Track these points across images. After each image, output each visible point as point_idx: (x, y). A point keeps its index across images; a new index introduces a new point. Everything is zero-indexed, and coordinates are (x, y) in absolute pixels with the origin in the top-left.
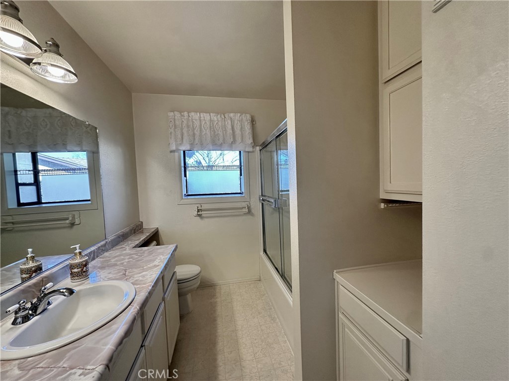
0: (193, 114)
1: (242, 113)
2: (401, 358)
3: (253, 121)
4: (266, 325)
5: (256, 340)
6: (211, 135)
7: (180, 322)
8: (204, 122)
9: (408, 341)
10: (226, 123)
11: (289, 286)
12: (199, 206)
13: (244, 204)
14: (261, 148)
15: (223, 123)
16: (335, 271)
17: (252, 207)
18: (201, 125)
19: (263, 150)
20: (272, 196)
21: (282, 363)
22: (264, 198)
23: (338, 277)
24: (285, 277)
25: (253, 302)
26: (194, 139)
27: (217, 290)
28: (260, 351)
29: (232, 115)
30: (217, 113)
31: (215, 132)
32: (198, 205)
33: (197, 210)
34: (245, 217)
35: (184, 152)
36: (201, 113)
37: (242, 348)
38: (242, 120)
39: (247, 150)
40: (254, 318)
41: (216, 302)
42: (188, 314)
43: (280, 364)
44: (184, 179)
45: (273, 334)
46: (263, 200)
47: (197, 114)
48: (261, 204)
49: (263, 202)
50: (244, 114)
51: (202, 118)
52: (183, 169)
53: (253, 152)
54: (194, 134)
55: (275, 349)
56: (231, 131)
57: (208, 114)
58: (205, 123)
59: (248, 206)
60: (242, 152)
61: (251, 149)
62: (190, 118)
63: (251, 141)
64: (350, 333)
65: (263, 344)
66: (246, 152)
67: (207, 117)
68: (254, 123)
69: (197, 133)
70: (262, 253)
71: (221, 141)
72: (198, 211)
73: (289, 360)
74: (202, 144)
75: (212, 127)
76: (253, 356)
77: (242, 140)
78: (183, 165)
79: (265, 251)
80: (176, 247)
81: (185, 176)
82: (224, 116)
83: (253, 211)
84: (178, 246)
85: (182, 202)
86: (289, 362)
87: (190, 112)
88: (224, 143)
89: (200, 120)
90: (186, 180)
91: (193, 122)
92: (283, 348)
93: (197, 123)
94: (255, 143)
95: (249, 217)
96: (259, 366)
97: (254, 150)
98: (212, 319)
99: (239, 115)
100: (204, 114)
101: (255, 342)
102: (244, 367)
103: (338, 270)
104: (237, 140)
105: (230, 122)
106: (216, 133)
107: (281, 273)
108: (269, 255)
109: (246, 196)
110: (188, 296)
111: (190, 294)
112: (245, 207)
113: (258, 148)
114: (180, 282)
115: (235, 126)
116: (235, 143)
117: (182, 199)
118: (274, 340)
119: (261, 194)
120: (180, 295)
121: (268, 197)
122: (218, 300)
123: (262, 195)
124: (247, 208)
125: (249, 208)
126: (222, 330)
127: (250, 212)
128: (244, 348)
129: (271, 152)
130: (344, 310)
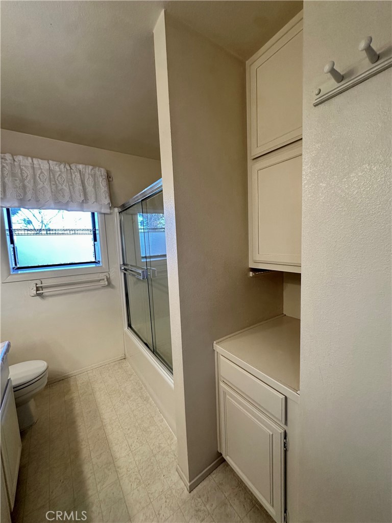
0: (21, 158)
1: (94, 166)
2: (280, 414)
3: (109, 177)
4: (139, 409)
5: (129, 429)
6: (51, 189)
7: (22, 441)
8: (39, 172)
9: (286, 398)
10: (74, 176)
11: (169, 368)
12: (38, 282)
13: (102, 276)
14: (120, 210)
15: (69, 175)
16: (215, 342)
17: (112, 278)
18: (34, 175)
19: (123, 213)
20: (135, 265)
21: (161, 445)
22: (126, 267)
23: (218, 348)
24: (157, 353)
25: (120, 386)
26: (25, 193)
27: (72, 383)
28: (135, 441)
29: (80, 166)
30: (60, 161)
31: (57, 187)
32: (36, 282)
33: (35, 288)
34: (102, 291)
35: (8, 210)
36: (34, 159)
37: (114, 444)
38: (95, 175)
39: (103, 211)
40: (124, 404)
41: (72, 399)
42: (31, 426)
43: (159, 447)
44: (10, 246)
45: (148, 416)
46: (125, 270)
47: (27, 159)
48: (123, 274)
49: (125, 272)
50: (97, 168)
51: (36, 166)
52: (8, 232)
53: (110, 214)
54: (24, 187)
55: (151, 432)
56: (81, 188)
57: (46, 162)
58: (42, 172)
59: (107, 277)
60: (96, 214)
61: (108, 211)
62: (15, 163)
63: (107, 201)
64: (231, 399)
65: (138, 431)
66: (101, 213)
67: (44, 165)
68: (111, 179)
69: (30, 185)
70: (127, 328)
71: (67, 198)
72: (38, 289)
73: (168, 438)
74: (37, 201)
75: (53, 179)
76: (128, 449)
77: (96, 198)
78: (7, 227)
79: (130, 326)
80: (9, 345)
81: (12, 242)
82: (70, 167)
83: (113, 283)
84: (12, 344)
85: (10, 279)
86: (169, 441)
87: (16, 155)
88: (72, 201)
89: (33, 168)
90: (14, 248)
91: (21, 170)
92: (161, 428)
93: (28, 172)
94: (113, 204)
95: (109, 290)
96: (136, 459)
97: (112, 211)
98: (69, 422)
99: (91, 167)
100: (40, 160)
101: (129, 432)
102: (118, 468)
103: (218, 341)
104: (89, 198)
105: (79, 175)
106: (60, 188)
107: (152, 349)
108: (135, 330)
109: (103, 266)
110: (30, 402)
111: (33, 400)
112: (104, 279)
113: (116, 210)
114: (17, 389)
115: (86, 180)
116: (87, 202)
117: (10, 275)
118: (150, 422)
119: (122, 263)
120: (18, 405)
121: (131, 266)
122: (75, 395)
123: (124, 264)
124: (106, 280)
125: (108, 279)
126: (85, 432)
127: (110, 284)
128: (116, 444)
129: (132, 215)
130: (223, 378)
